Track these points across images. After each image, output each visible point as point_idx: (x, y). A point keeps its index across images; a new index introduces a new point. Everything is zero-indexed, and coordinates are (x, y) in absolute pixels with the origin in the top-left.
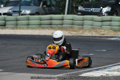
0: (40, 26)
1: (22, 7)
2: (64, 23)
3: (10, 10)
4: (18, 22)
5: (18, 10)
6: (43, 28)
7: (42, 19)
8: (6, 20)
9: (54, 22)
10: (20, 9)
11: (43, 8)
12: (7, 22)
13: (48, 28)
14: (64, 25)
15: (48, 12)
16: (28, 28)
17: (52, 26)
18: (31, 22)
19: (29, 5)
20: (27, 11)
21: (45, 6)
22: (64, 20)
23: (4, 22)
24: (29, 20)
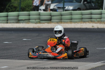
0: (82, 20)
1: (65, 3)
2: (102, 17)
3: (55, 6)
4: (63, 17)
5: (62, 6)
6: (84, 22)
7: (83, 14)
8: (52, 15)
9: (93, 16)
10: (64, 5)
11: (84, 4)
12: (53, 17)
13: (88, 22)
14: (102, 19)
15: (88, 8)
16: (71, 22)
17: (92, 20)
18: (74, 17)
19: (72, 2)
20: (70, 7)
21: (86, 3)
22: (102, 15)
23: (50, 17)
24: (72, 15)
